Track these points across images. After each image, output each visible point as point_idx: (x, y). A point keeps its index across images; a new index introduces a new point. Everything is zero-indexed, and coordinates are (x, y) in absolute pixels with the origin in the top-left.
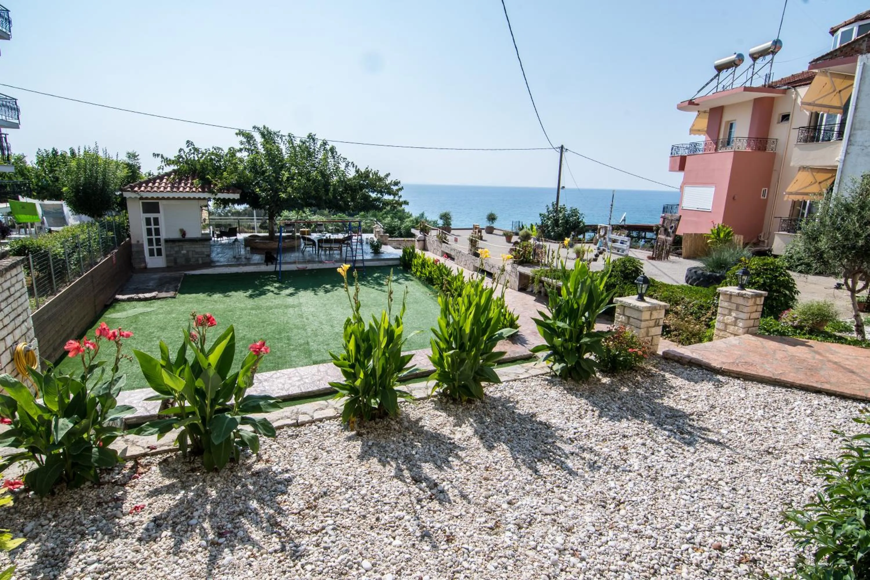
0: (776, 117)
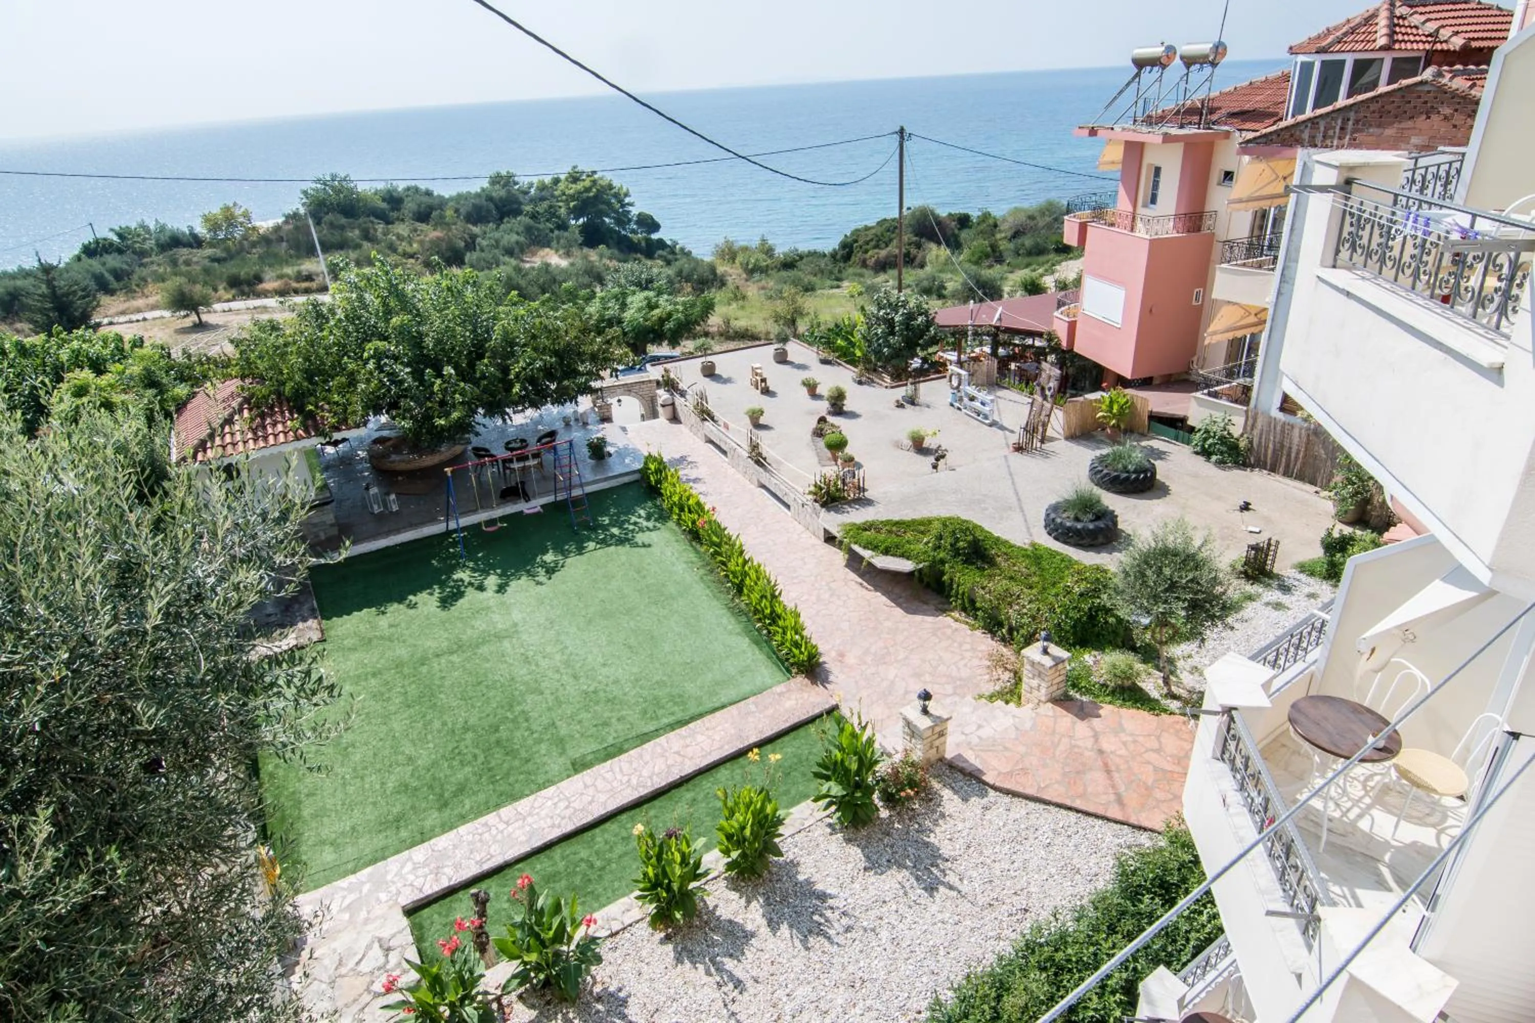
0: (1216, 175)
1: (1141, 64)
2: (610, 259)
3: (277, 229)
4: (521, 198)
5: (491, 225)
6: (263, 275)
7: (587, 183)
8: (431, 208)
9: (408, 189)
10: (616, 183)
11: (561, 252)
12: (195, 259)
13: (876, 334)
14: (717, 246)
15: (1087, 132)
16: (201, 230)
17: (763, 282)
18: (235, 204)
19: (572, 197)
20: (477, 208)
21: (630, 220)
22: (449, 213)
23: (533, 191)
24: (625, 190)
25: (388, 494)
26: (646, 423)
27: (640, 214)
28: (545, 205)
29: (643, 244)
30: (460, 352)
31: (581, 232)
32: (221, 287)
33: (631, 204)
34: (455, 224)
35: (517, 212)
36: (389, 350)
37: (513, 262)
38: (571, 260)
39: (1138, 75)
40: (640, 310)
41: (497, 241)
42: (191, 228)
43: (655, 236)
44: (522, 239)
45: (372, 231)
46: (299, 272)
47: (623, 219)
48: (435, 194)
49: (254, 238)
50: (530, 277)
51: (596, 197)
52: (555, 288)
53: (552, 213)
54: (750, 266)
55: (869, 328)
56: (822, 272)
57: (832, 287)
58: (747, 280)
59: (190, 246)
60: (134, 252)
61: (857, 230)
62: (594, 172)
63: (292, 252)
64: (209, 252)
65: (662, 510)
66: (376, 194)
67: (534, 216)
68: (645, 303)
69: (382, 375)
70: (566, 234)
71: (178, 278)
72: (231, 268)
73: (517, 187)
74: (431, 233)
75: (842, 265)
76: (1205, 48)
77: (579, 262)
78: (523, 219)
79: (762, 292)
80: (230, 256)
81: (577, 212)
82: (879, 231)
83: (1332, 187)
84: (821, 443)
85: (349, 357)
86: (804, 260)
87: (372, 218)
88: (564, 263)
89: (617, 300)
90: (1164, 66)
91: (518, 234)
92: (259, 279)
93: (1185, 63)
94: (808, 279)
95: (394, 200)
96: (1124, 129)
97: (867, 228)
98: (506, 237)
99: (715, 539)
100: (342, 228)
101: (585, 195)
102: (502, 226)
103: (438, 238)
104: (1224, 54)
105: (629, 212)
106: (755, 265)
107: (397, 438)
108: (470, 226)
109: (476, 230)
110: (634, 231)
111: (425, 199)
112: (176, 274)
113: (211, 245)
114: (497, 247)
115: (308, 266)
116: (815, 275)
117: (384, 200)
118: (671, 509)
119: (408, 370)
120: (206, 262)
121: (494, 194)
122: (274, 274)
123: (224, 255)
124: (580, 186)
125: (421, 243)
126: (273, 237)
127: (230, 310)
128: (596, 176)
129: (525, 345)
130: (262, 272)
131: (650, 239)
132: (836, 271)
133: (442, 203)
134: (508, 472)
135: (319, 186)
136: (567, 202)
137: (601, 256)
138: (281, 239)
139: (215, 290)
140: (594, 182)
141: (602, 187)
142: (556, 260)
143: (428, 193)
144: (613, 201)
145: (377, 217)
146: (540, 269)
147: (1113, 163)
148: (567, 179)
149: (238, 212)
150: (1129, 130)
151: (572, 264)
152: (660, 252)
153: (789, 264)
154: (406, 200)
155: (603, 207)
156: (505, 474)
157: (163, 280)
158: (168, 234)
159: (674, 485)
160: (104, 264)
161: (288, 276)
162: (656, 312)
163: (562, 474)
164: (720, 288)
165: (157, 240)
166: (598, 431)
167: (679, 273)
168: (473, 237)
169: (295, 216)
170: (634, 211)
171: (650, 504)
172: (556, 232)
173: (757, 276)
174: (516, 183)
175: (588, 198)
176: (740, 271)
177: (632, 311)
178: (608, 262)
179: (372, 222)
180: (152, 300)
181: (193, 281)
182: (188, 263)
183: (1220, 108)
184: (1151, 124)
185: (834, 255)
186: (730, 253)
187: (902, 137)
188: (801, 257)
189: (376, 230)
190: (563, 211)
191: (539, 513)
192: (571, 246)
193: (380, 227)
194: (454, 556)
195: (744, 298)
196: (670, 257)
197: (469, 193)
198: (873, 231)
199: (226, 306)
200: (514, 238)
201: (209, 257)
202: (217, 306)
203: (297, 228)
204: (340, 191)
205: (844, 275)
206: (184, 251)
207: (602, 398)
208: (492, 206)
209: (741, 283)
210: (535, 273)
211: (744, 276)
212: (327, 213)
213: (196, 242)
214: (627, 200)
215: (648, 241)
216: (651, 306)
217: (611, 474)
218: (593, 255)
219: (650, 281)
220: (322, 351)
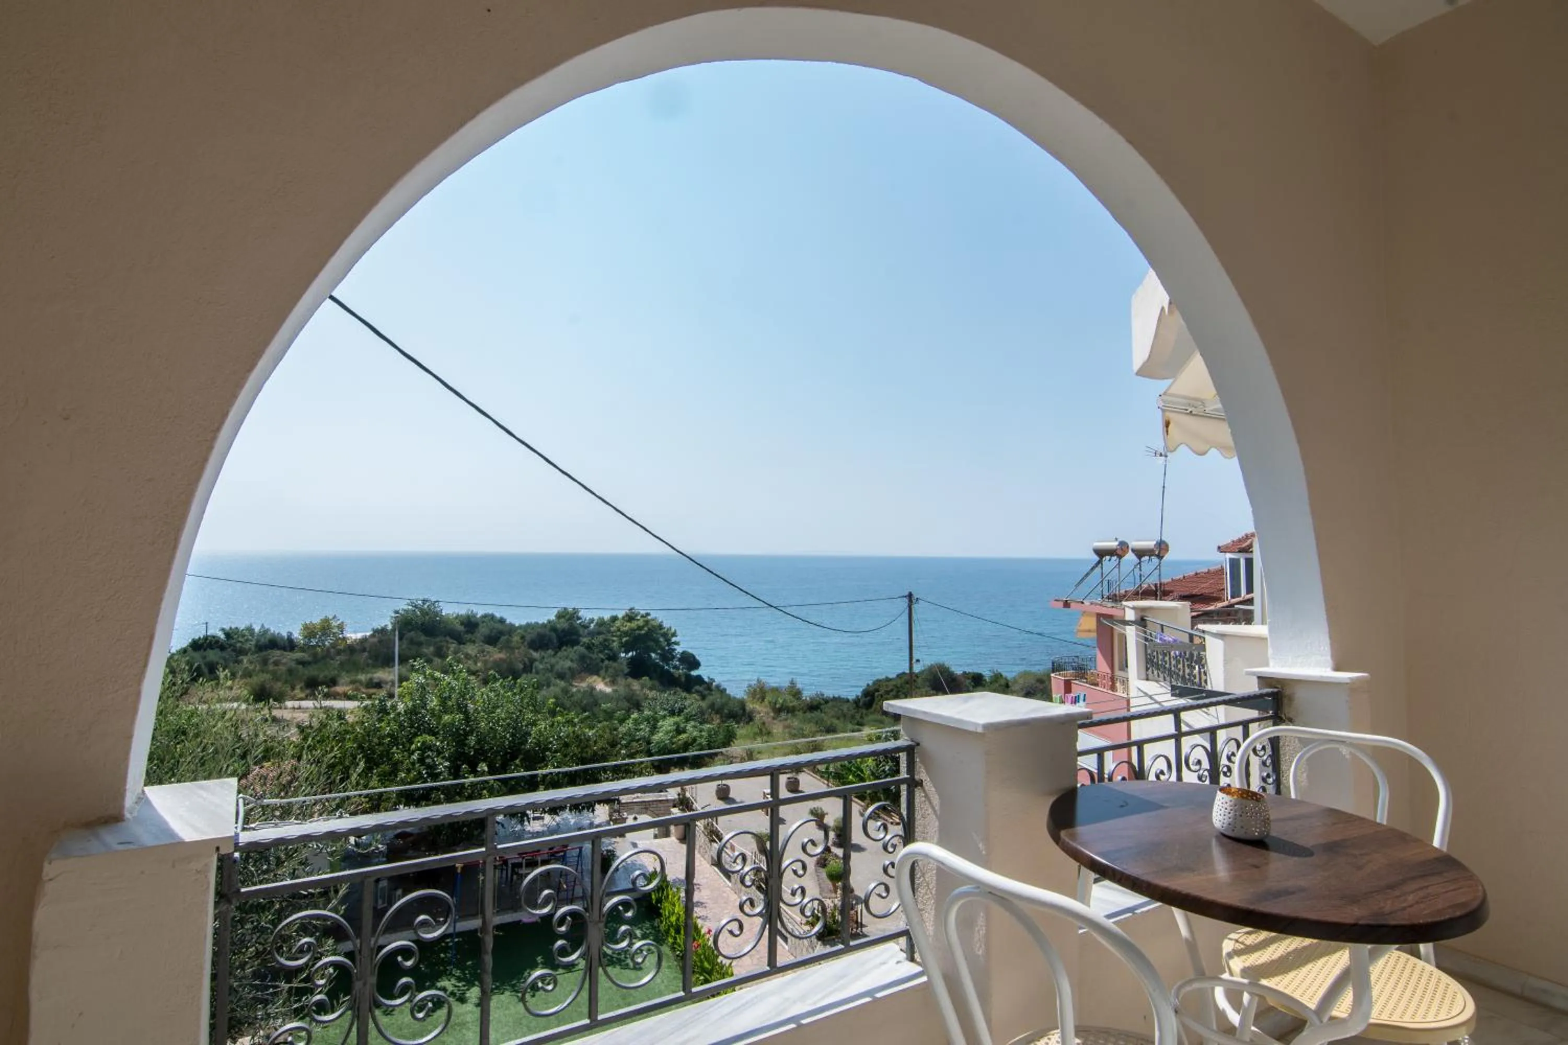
1: (1101, 553)
2: (651, 689)
3: (364, 640)
4: (581, 631)
5: (550, 652)
6: (338, 679)
7: (641, 623)
8: (501, 633)
9: (485, 616)
10: (666, 625)
11: (608, 680)
12: (284, 661)
13: (884, 771)
14: (750, 686)
15: (1061, 604)
16: (297, 635)
17: (789, 721)
18: (335, 617)
19: (626, 634)
20: (541, 637)
21: (674, 657)
22: (516, 638)
23: (592, 625)
24: (673, 630)
25: (396, 889)
26: (657, 841)
27: (684, 653)
28: (601, 638)
29: (683, 679)
30: (498, 752)
31: (629, 664)
32: (298, 687)
33: (677, 643)
34: (518, 648)
35: (575, 643)
36: (435, 745)
37: (562, 684)
38: (615, 688)
39: (1100, 562)
40: (667, 733)
41: (552, 666)
42: (290, 634)
43: (694, 673)
44: (575, 665)
45: (445, 649)
46: (371, 679)
47: (668, 655)
48: (508, 621)
49: (342, 647)
50: (575, 698)
51: (647, 634)
52: (596, 710)
53: (605, 645)
54: (778, 706)
55: (877, 765)
56: (844, 716)
57: (853, 731)
58: (774, 718)
59: (284, 648)
60: (234, 650)
61: (879, 681)
62: (648, 614)
63: (370, 661)
64: (298, 655)
65: (659, 931)
66: (456, 618)
67: (589, 647)
68: (674, 727)
69: (422, 768)
70: (615, 665)
71: (265, 675)
72: (312, 671)
73: (579, 622)
74: (496, 654)
75: (864, 711)
76: (1151, 544)
77: (621, 689)
78: (579, 649)
79: (787, 730)
80: (316, 660)
81: (627, 647)
82: (899, 682)
83: (1131, 622)
84: (823, 873)
85: (398, 748)
86: (830, 704)
87: (448, 638)
88: (608, 690)
89: (649, 723)
90: (1120, 557)
91: (572, 661)
92: (333, 682)
93: (1137, 555)
94: (829, 721)
95: (470, 624)
96: (1092, 604)
97: (888, 680)
98: (562, 662)
99: (706, 965)
100: (420, 644)
101: (637, 632)
102: (559, 654)
103: (501, 659)
104: (1167, 550)
105: (675, 650)
106: (782, 705)
107: (418, 834)
108: (531, 651)
109: (536, 655)
110: (676, 667)
111: (499, 626)
112: (263, 672)
113: (302, 650)
114: (551, 671)
115: (380, 674)
116: (838, 718)
117: (462, 623)
118: (667, 932)
119: (447, 764)
120: (293, 664)
121: (558, 626)
122: (348, 680)
123: (310, 659)
124: (634, 625)
125: (485, 662)
126: (358, 647)
127: (300, 708)
128: (649, 618)
129: (556, 751)
130: (339, 676)
131: (690, 675)
132: (858, 716)
133: (512, 629)
134: (515, 877)
135: (410, 607)
136: (620, 637)
137: (643, 686)
138: (364, 650)
139: (293, 689)
140: (647, 622)
141: (653, 626)
142: (601, 686)
143: (502, 621)
144: (661, 639)
145: (452, 638)
146: (585, 692)
147: (1089, 631)
148: (623, 618)
149: (334, 623)
150: (1096, 604)
151: (615, 691)
152: (697, 687)
153: (814, 706)
154: (481, 625)
155: (651, 644)
156: (512, 879)
157: (250, 676)
158: (268, 637)
159: (674, 905)
160: (204, 658)
161: (360, 682)
162: (683, 736)
163: (566, 883)
164: (748, 723)
165: (258, 641)
166: (610, 844)
167: (712, 706)
168: (532, 661)
169: (383, 631)
170: (679, 649)
171: (647, 925)
172: (606, 662)
173: (783, 715)
174: (579, 618)
175: (639, 635)
176: (769, 709)
177: (661, 734)
178: (648, 692)
179: (447, 642)
180: (235, 692)
181: (276, 678)
182: (276, 663)
183: (1172, 592)
184: (1116, 601)
185: (856, 702)
186: (760, 692)
187: (910, 601)
188: (827, 701)
189: (448, 648)
190: (615, 645)
191: (536, 923)
192: (617, 676)
193: (453, 646)
194: (443, 962)
195: (769, 733)
196: (706, 692)
197: (537, 623)
198: (894, 683)
199: (296, 704)
200: (568, 664)
201: (297, 660)
202: (289, 704)
203: (380, 641)
204: (427, 614)
205: (866, 719)
206: (278, 652)
207: (619, 812)
208: (554, 635)
209: (768, 720)
210: (580, 696)
211: (772, 714)
212: (410, 631)
213: (290, 645)
214: (674, 639)
215: (688, 677)
216: (679, 731)
217: (615, 890)
218: (636, 685)
219: (681, 711)
220: (376, 740)
